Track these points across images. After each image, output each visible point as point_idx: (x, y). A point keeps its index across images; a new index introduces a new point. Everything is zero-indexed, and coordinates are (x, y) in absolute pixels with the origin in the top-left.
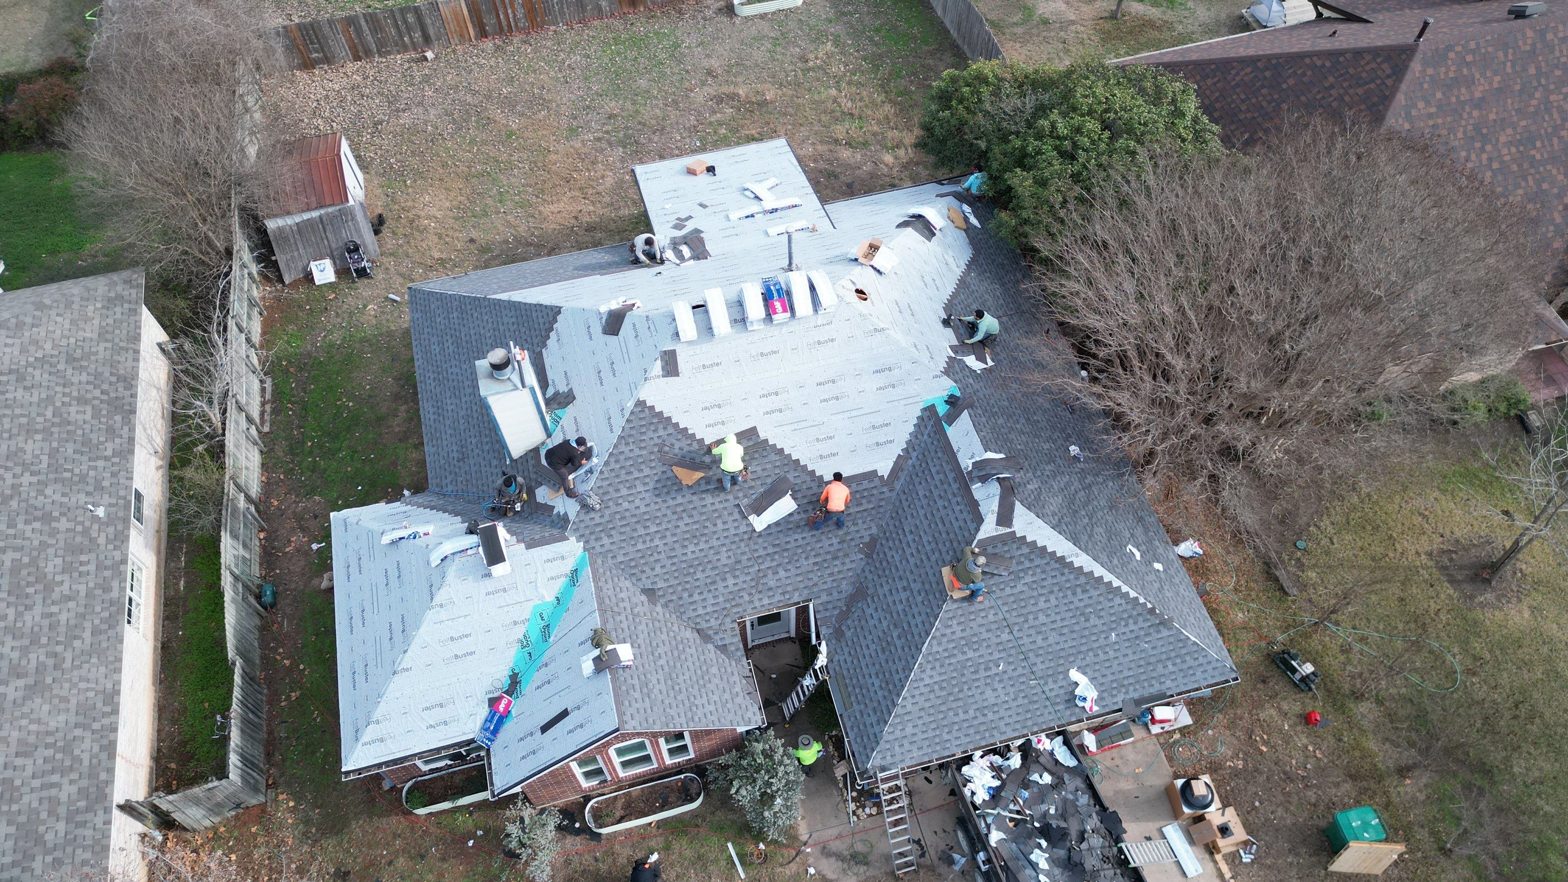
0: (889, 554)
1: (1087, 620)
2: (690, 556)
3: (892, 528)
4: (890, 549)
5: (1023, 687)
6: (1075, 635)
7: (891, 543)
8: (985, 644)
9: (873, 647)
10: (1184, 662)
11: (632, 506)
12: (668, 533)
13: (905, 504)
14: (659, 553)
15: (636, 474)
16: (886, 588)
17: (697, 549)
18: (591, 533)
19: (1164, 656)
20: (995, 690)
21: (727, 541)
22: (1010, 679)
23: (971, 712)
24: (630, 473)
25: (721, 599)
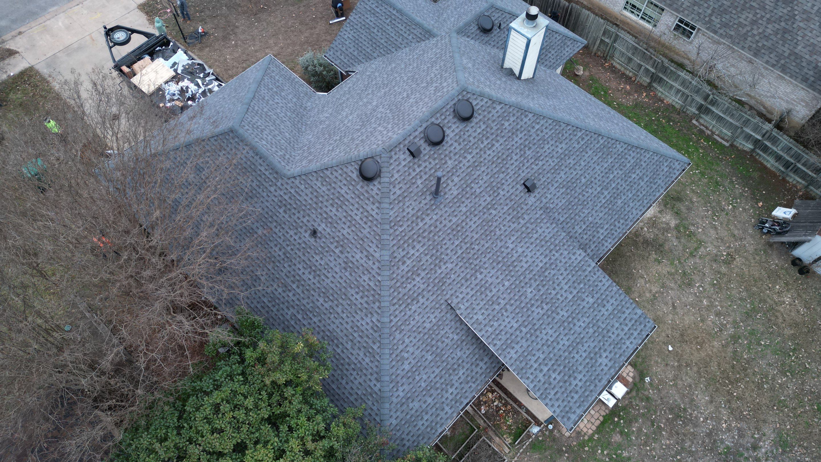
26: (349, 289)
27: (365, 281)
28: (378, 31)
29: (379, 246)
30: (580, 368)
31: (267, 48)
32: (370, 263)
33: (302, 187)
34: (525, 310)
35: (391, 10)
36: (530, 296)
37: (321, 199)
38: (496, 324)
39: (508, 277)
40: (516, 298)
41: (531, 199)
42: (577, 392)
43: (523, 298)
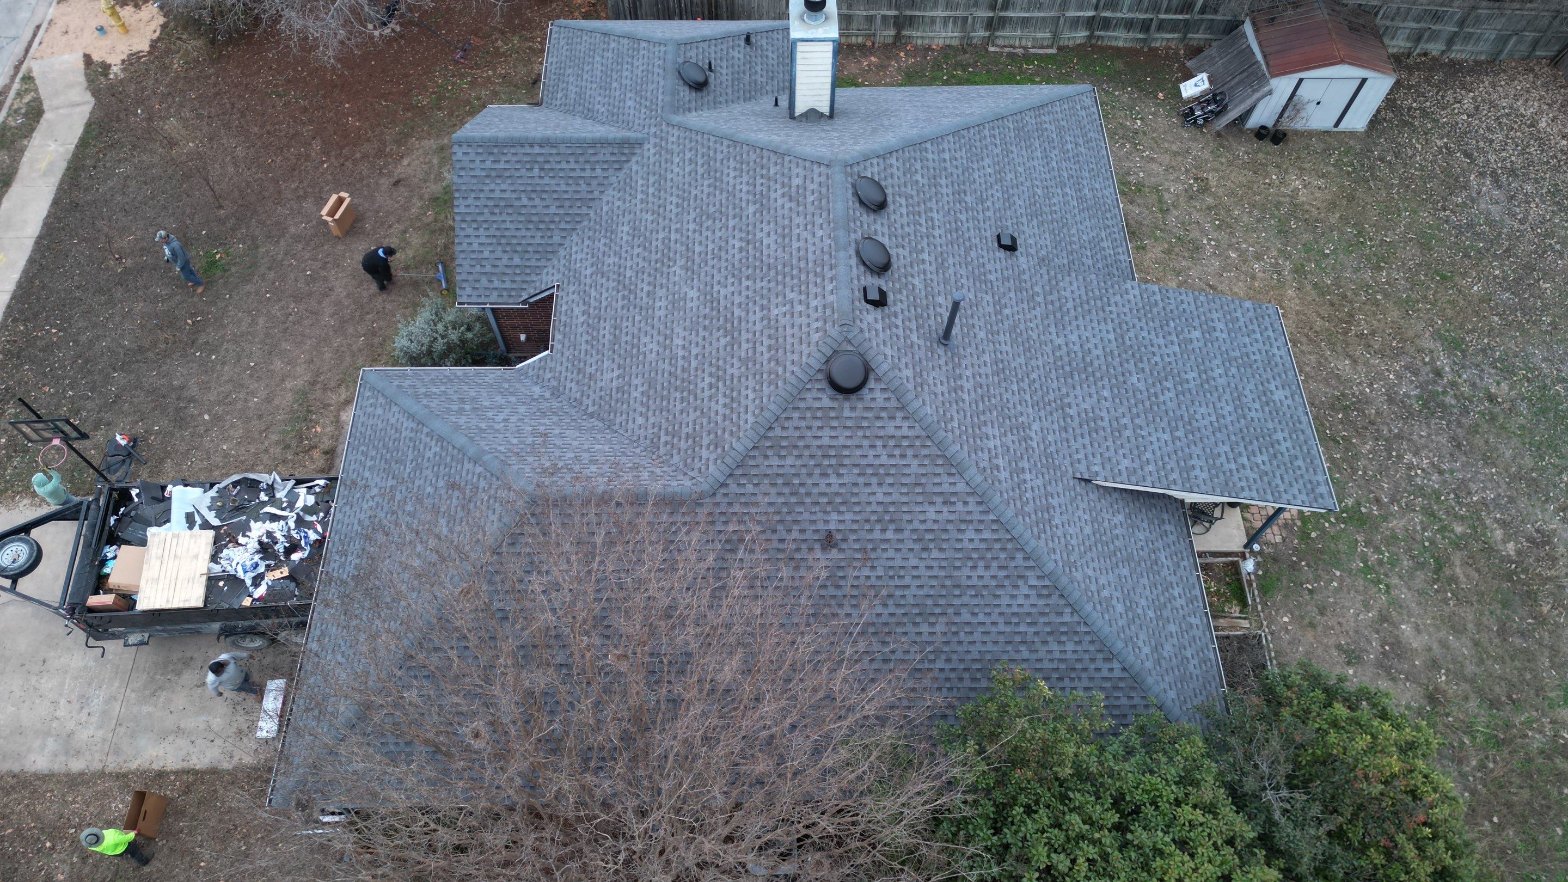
17: (624, 234)
26: (956, 573)
27: (971, 540)
28: (530, 199)
29: (954, 471)
30: (1270, 425)
31: (283, 380)
32: (960, 507)
33: (750, 488)
34: (1155, 408)
35: (528, 150)
36: (1141, 386)
37: (796, 481)
38: (1148, 455)
39: (1100, 384)
40: (1133, 401)
41: (1022, 259)
42: (1296, 458)
43: (1139, 396)
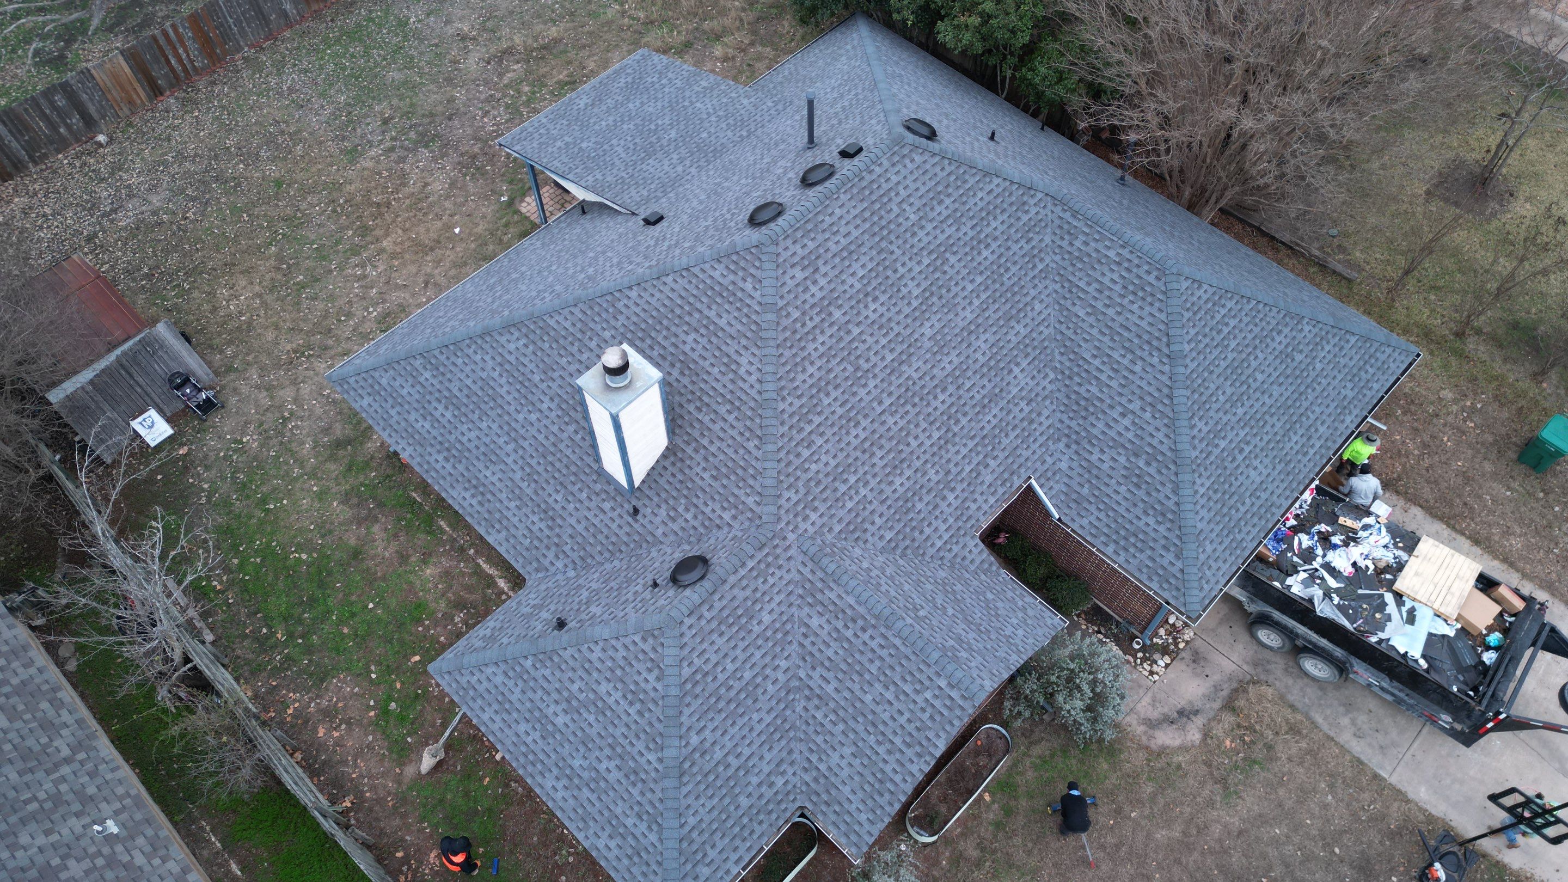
0: (1082, 391)
1: (1293, 360)
2: (901, 490)
3: (1068, 364)
4: (1080, 385)
5: (1275, 453)
6: (1290, 380)
7: (1077, 379)
8: (1229, 428)
9: (1122, 489)
10: (1377, 360)
11: (821, 465)
12: (868, 477)
13: (1069, 333)
14: (871, 502)
15: (808, 428)
16: (1101, 425)
17: (903, 479)
18: (796, 516)
19: (1362, 363)
20: (1255, 468)
21: (928, 456)
22: (1262, 450)
23: (1247, 501)
24: (801, 430)
25: (951, 520)
